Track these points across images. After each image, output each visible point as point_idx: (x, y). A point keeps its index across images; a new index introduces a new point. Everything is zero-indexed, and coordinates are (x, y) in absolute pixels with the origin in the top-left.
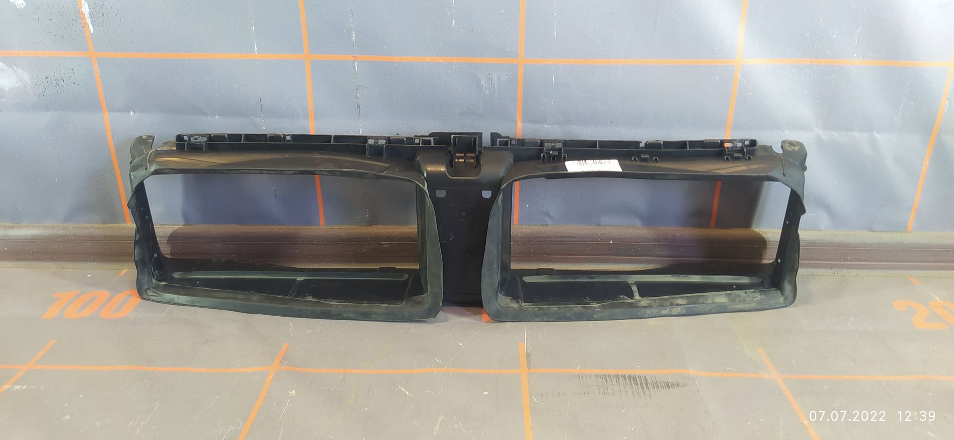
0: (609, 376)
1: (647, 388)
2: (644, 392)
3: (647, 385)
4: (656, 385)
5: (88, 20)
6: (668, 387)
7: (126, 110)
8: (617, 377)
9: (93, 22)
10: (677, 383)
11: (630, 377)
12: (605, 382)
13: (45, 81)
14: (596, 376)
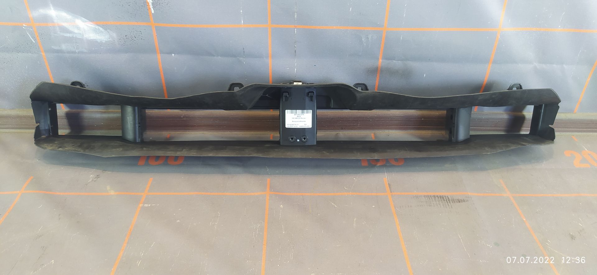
0: (431, 196)
1: (450, 202)
2: (448, 205)
3: (449, 201)
4: (453, 201)
5: (151, 7)
6: (460, 202)
7: (170, 53)
8: (434, 196)
9: (154, 7)
10: (463, 199)
11: (440, 196)
12: (429, 199)
13: (125, 37)
14: (424, 196)
